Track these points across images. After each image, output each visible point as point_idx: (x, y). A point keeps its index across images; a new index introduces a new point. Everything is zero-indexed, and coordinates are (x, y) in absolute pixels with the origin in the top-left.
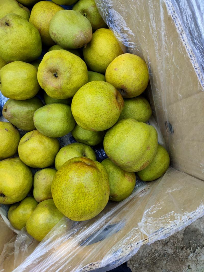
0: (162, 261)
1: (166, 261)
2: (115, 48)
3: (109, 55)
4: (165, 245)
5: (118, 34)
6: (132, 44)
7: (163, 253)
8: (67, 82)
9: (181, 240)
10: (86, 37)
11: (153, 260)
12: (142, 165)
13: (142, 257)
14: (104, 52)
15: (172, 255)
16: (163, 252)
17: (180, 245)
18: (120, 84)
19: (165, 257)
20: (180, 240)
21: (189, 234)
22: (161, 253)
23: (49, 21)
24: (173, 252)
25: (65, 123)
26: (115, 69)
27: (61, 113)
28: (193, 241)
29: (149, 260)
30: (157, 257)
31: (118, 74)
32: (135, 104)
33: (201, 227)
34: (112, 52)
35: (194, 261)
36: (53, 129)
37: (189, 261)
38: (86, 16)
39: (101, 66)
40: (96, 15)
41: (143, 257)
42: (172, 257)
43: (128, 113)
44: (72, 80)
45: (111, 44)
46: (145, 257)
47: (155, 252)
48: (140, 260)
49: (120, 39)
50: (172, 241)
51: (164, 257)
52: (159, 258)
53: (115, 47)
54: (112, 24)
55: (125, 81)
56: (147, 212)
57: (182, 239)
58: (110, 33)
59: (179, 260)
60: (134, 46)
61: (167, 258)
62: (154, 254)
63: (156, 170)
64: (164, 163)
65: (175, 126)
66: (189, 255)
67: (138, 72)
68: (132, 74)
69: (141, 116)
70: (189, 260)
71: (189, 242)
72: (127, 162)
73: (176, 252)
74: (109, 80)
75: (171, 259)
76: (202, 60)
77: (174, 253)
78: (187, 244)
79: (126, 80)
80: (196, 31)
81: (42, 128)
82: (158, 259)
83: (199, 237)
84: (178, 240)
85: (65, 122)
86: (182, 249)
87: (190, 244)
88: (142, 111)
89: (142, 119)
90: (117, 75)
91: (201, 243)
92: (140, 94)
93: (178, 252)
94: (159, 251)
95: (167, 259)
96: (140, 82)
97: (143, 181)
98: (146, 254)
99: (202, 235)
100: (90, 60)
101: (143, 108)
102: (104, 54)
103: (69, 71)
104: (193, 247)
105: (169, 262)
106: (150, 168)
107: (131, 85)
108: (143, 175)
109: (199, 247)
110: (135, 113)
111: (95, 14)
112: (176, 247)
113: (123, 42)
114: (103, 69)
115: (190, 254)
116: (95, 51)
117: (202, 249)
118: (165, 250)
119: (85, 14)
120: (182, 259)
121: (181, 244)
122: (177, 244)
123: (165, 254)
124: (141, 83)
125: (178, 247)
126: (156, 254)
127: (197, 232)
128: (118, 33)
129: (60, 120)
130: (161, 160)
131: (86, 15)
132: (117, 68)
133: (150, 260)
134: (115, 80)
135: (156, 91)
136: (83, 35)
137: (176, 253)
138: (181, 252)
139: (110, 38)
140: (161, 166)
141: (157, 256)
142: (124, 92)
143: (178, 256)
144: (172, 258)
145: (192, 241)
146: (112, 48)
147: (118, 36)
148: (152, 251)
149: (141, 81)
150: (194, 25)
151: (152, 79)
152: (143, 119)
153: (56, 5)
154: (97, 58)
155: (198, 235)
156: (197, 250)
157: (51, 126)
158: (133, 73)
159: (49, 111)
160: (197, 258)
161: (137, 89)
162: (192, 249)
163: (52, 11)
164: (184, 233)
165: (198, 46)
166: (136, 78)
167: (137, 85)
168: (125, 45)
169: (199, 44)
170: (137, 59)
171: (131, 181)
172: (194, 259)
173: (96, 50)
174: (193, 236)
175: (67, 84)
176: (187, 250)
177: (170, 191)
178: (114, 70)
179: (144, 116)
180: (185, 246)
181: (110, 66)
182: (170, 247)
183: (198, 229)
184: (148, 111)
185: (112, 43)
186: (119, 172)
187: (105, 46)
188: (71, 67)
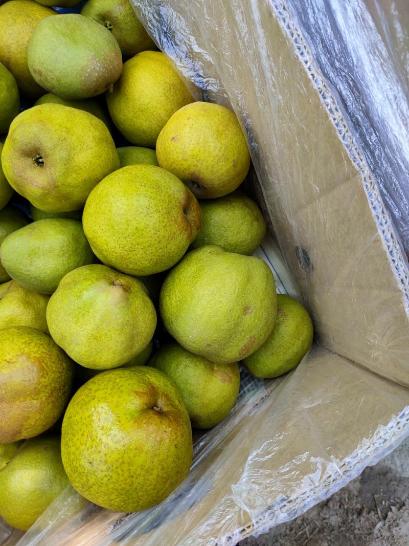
0: (320, 542)
1: (328, 542)
2: (174, 93)
3: (159, 106)
4: (323, 508)
5: (181, 61)
6: (212, 82)
7: (319, 526)
8: (64, 170)
9: (356, 493)
10: (107, 70)
11: (299, 542)
12: (240, 348)
13: (277, 536)
14: (147, 101)
15: (340, 527)
16: (320, 522)
17: (354, 505)
18: (186, 170)
19: (325, 534)
20: (354, 495)
21: (373, 479)
22: (316, 525)
23: (25, 42)
24: (341, 521)
25: (70, 259)
26: (174, 138)
27: (61, 236)
28: (381, 494)
29: (291, 541)
30: (308, 535)
31: (179, 148)
32: (226, 211)
33: (396, 464)
34: (164, 100)
35: (386, 538)
36: (45, 273)
37: (376, 539)
38: (109, 27)
39: (144, 131)
40: (129, 22)
41: (279, 537)
42: (339, 532)
43: (213, 231)
44: (75, 164)
45: (163, 82)
46: (282, 537)
47: (303, 524)
48: (274, 543)
49: (187, 73)
50: (337, 499)
51: (323, 533)
52: (311, 536)
53: (172, 89)
54: (169, 39)
55: (197, 163)
56: (255, 457)
57: (359, 493)
58: (162, 61)
59: (355, 538)
60: (216, 87)
61: (330, 536)
62: (301, 529)
63: (284, 354)
64: (301, 339)
65: (314, 256)
66: (375, 526)
67: (223, 141)
68: (209, 146)
69: (242, 236)
70: (375, 536)
71: (374, 498)
72: (206, 345)
73: (347, 520)
74: (165, 164)
75: (337, 536)
76: (354, 106)
77: (344, 523)
78: (370, 502)
79: (198, 161)
80: (338, 43)
81: (20, 273)
82: (311, 539)
83: (393, 485)
84: (349, 495)
85: (70, 256)
86: (360, 513)
87: (377, 502)
88: (243, 225)
89: (244, 243)
90: (178, 150)
91: (399, 498)
92: (233, 189)
93: (352, 521)
94: (311, 522)
95: (329, 538)
96: (230, 163)
97: (259, 379)
98: (284, 530)
99: (400, 481)
100: (121, 118)
101: (245, 218)
102: (148, 104)
103: (63, 145)
104: (383, 508)
105: (334, 543)
106: (273, 350)
107: (211, 171)
108: (258, 366)
109: (396, 506)
110: (228, 230)
111: (129, 19)
112: (347, 511)
113: (192, 78)
114: (150, 137)
115: (377, 524)
116: (130, 99)
117: (401, 511)
118: (325, 519)
119: (107, 24)
120: (361, 534)
121: (356, 503)
122: (347, 503)
123: (325, 528)
124: (232, 164)
125: (351, 511)
126: (305, 528)
127: (388, 475)
128: (181, 59)
129: (60, 252)
130: (295, 332)
131: (110, 25)
132: (177, 135)
133: (293, 542)
134: (174, 163)
135: (269, 182)
136: (99, 65)
137: (346, 522)
138: (358, 520)
139: (162, 69)
140: (296, 344)
141: (307, 532)
142: (198, 186)
143: (351, 530)
144: (340, 534)
145: (379, 495)
146: (164, 91)
147: (181, 65)
148: (297, 522)
149: (231, 160)
150: (331, 29)
151: (257, 155)
152: (247, 242)
153: (40, 7)
154: (135, 113)
155: (391, 481)
156: (390, 514)
157: (40, 268)
158: (213, 145)
159: (33, 233)
160: (391, 532)
161: (225, 178)
162: (379, 512)
163: (31, 19)
164: (362, 479)
165: (345, 76)
166: (221, 154)
167: (224, 169)
168: (197, 84)
169: (346, 71)
170: (218, 114)
171: (228, 382)
172: (386, 534)
173: (131, 97)
174: (380, 484)
175: (66, 174)
176: (370, 514)
177: (307, 407)
178: (171, 140)
179: (248, 235)
180: (364, 506)
181: (164, 132)
182: (335, 510)
183: (390, 469)
184: (255, 223)
185: (165, 80)
186: (198, 364)
187: (150, 88)
188: (66, 136)
